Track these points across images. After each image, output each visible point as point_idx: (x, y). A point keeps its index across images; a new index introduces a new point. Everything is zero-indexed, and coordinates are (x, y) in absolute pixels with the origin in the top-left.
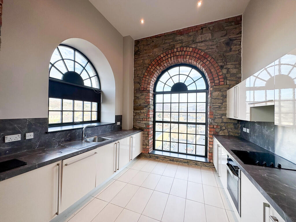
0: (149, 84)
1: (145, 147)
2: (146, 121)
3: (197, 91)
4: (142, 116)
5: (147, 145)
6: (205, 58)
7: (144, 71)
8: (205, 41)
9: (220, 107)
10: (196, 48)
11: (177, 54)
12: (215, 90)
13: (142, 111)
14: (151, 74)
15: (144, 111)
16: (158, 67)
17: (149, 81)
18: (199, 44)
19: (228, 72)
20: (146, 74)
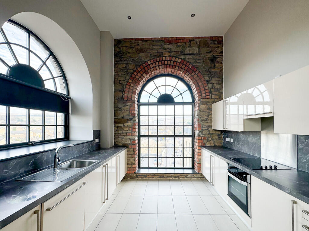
0: (134, 93)
1: (130, 166)
2: (132, 136)
3: (183, 104)
4: (126, 130)
5: (132, 164)
6: (193, 71)
7: (128, 78)
8: (193, 54)
9: (206, 120)
10: (184, 60)
11: (166, 63)
12: (203, 103)
13: (126, 124)
14: (137, 82)
15: (129, 124)
16: (144, 75)
17: (134, 90)
18: (187, 57)
19: (213, 87)
20: (130, 81)
